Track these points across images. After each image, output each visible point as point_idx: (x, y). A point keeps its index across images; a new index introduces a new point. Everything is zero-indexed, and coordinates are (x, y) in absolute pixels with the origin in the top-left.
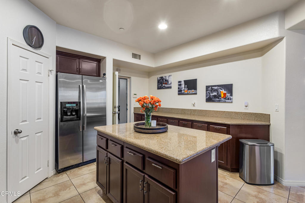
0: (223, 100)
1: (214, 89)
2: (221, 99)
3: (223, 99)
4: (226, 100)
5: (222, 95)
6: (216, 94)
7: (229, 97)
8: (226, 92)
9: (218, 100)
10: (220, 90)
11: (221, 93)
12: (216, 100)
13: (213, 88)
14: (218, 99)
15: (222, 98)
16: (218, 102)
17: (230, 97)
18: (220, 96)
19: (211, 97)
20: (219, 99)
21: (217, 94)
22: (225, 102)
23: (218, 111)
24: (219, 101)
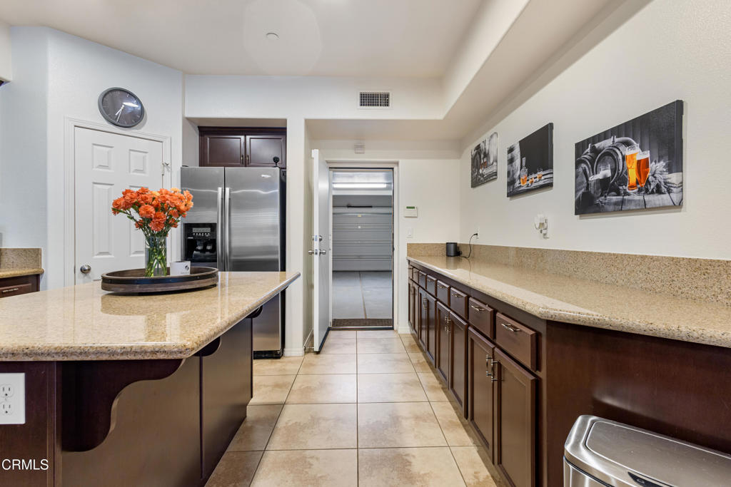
0: (637, 197)
1: (601, 151)
2: (626, 194)
3: (635, 196)
4: (647, 198)
5: (633, 176)
6: (608, 173)
7: (660, 178)
8: (647, 155)
9: (616, 204)
10: (622, 148)
11: (627, 163)
12: (609, 204)
13: (597, 145)
14: (615, 199)
15: (632, 187)
16: (615, 211)
17: (667, 175)
18: (623, 179)
19: (592, 192)
20: (619, 194)
21: (614, 171)
22: (644, 208)
23: (616, 256)
24: (620, 208)
